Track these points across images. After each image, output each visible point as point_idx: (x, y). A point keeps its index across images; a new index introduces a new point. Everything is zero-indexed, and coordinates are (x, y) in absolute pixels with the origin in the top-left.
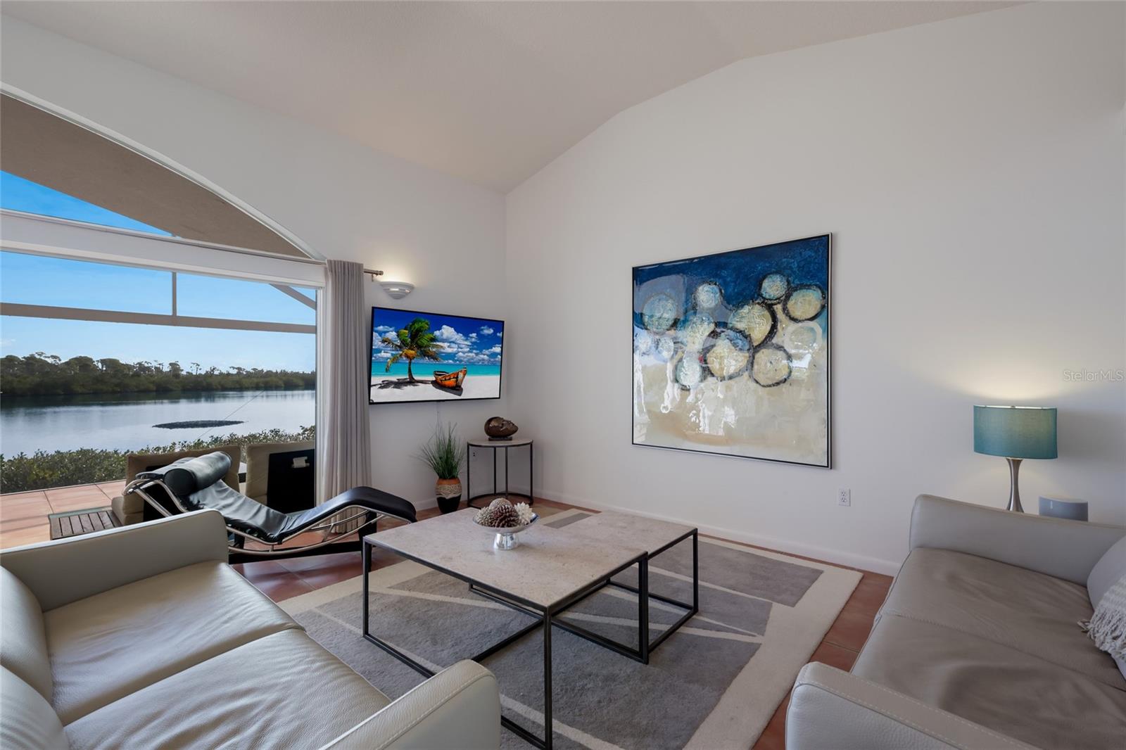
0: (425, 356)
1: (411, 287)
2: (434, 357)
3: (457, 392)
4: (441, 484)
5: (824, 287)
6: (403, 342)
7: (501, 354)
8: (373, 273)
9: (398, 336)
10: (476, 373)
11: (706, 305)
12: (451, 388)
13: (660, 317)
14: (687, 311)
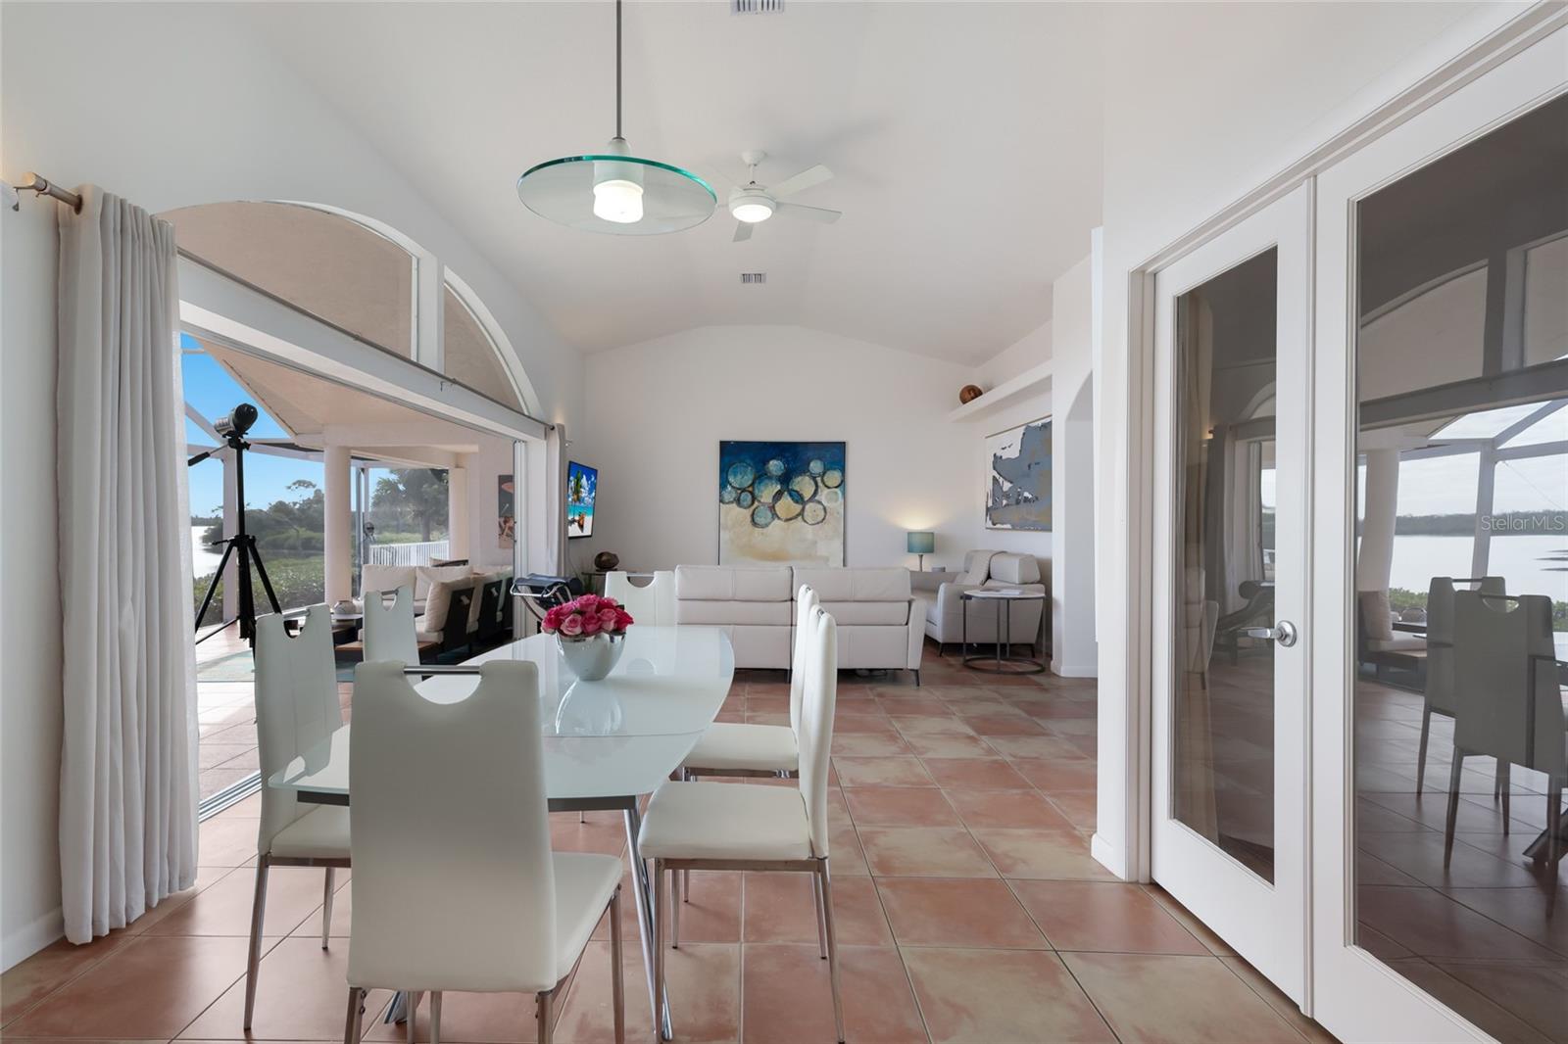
0: (578, 500)
3: (582, 530)
5: (843, 470)
6: (574, 488)
10: (588, 514)
11: (775, 473)
12: (581, 527)
13: (742, 478)
14: (761, 476)
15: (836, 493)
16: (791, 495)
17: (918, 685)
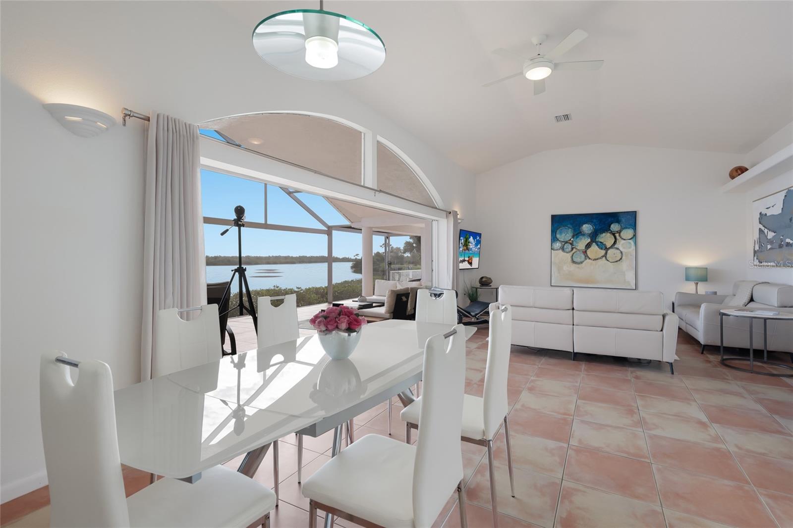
1: (463, 220)
2: (469, 250)
3: (471, 265)
5: (634, 227)
6: (464, 244)
7: (480, 248)
9: (463, 241)
11: (587, 232)
12: (470, 263)
13: (566, 235)
14: (578, 234)
15: (630, 243)
16: (597, 245)
17: (673, 374)
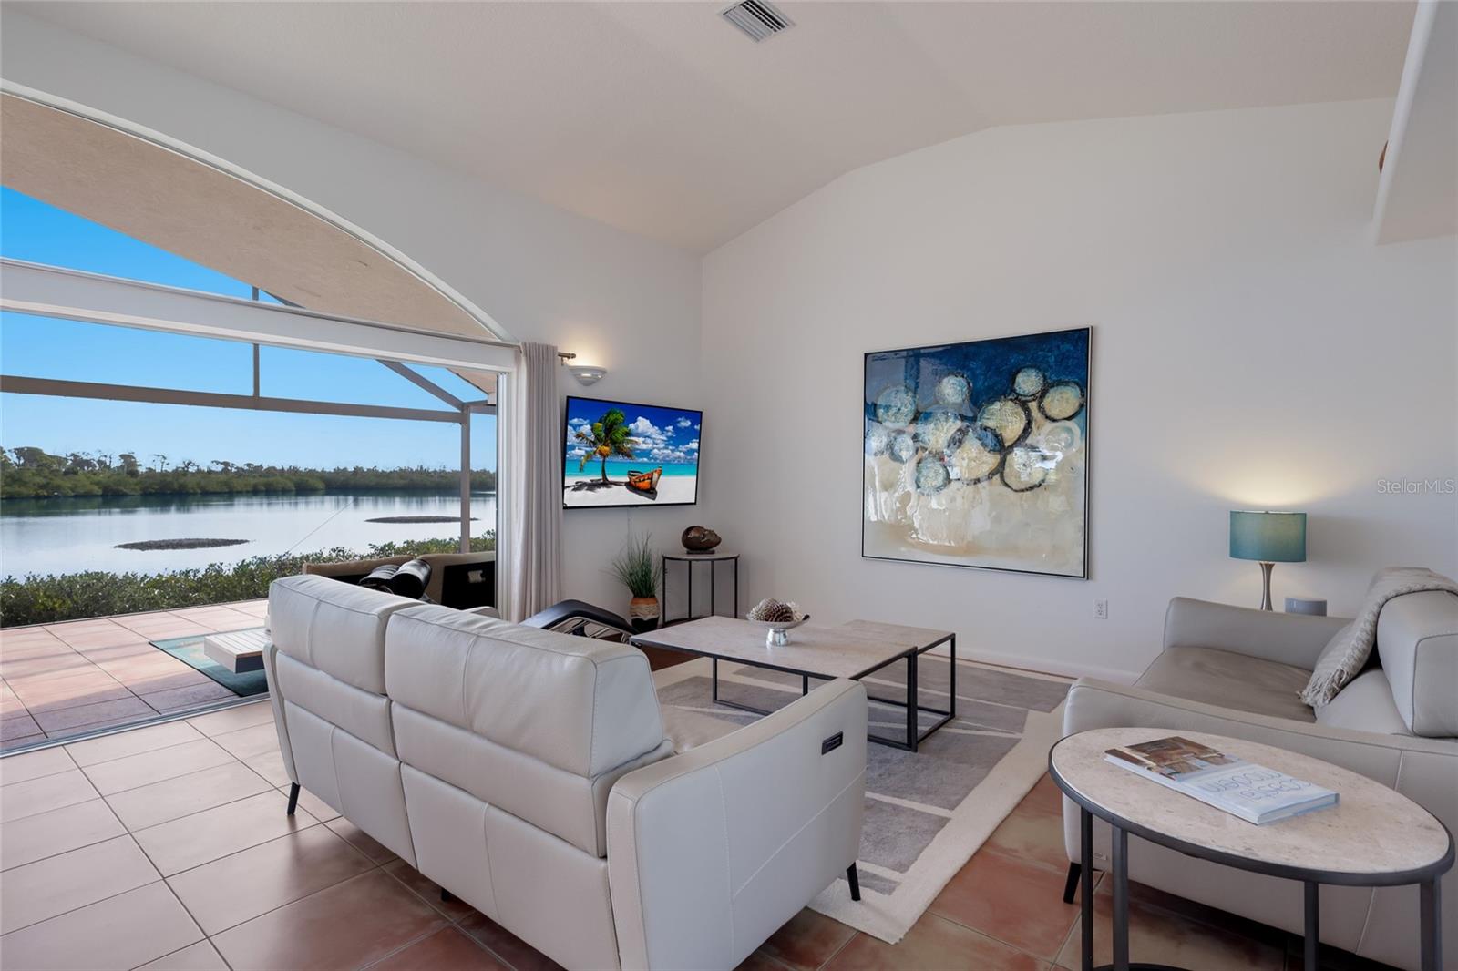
0: (619, 453)
1: (603, 372)
2: (628, 454)
3: (650, 495)
4: (637, 603)
5: (1083, 385)
6: (597, 437)
7: (699, 451)
8: (562, 355)
9: (592, 430)
10: (672, 473)
11: (951, 401)
12: (645, 491)
13: (899, 409)
14: (928, 406)
15: (1070, 430)
16: (980, 438)
